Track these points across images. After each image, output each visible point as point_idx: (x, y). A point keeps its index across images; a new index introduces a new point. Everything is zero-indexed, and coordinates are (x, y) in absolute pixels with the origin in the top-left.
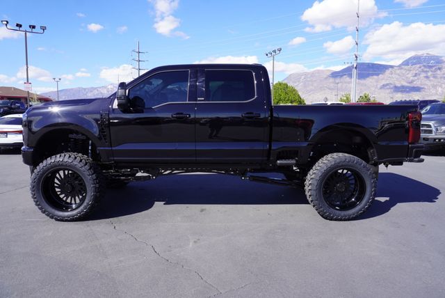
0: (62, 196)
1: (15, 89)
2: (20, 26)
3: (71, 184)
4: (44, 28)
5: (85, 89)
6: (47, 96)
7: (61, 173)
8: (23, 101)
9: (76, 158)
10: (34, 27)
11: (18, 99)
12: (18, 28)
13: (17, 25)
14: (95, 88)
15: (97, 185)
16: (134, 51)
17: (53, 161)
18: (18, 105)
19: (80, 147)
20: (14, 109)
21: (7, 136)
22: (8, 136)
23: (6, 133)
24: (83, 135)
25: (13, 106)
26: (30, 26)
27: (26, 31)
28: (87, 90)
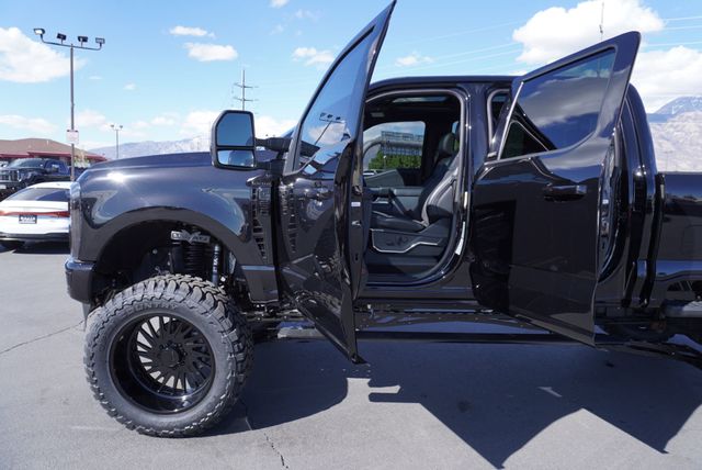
0: (155, 375)
1: (52, 142)
2: (64, 38)
3: (177, 349)
4: (101, 42)
5: (157, 144)
6: (100, 154)
7: (155, 322)
8: (63, 160)
9: (191, 290)
10: (85, 40)
11: (55, 158)
12: (59, 41)
13: (59, 36)
14: (172, 143)
15: (241, 356)
16: (236, 84)
17: (138, 297)
18: (56, 166)
19: (195, 261)
20: (50, 173)
21: (36, 221)
22: (38, 220)
23: (35, 215)
24: (204, 232)
25: (48, 170)
26: (79, 38)
27: (72, 46)
28: (160, 146)
